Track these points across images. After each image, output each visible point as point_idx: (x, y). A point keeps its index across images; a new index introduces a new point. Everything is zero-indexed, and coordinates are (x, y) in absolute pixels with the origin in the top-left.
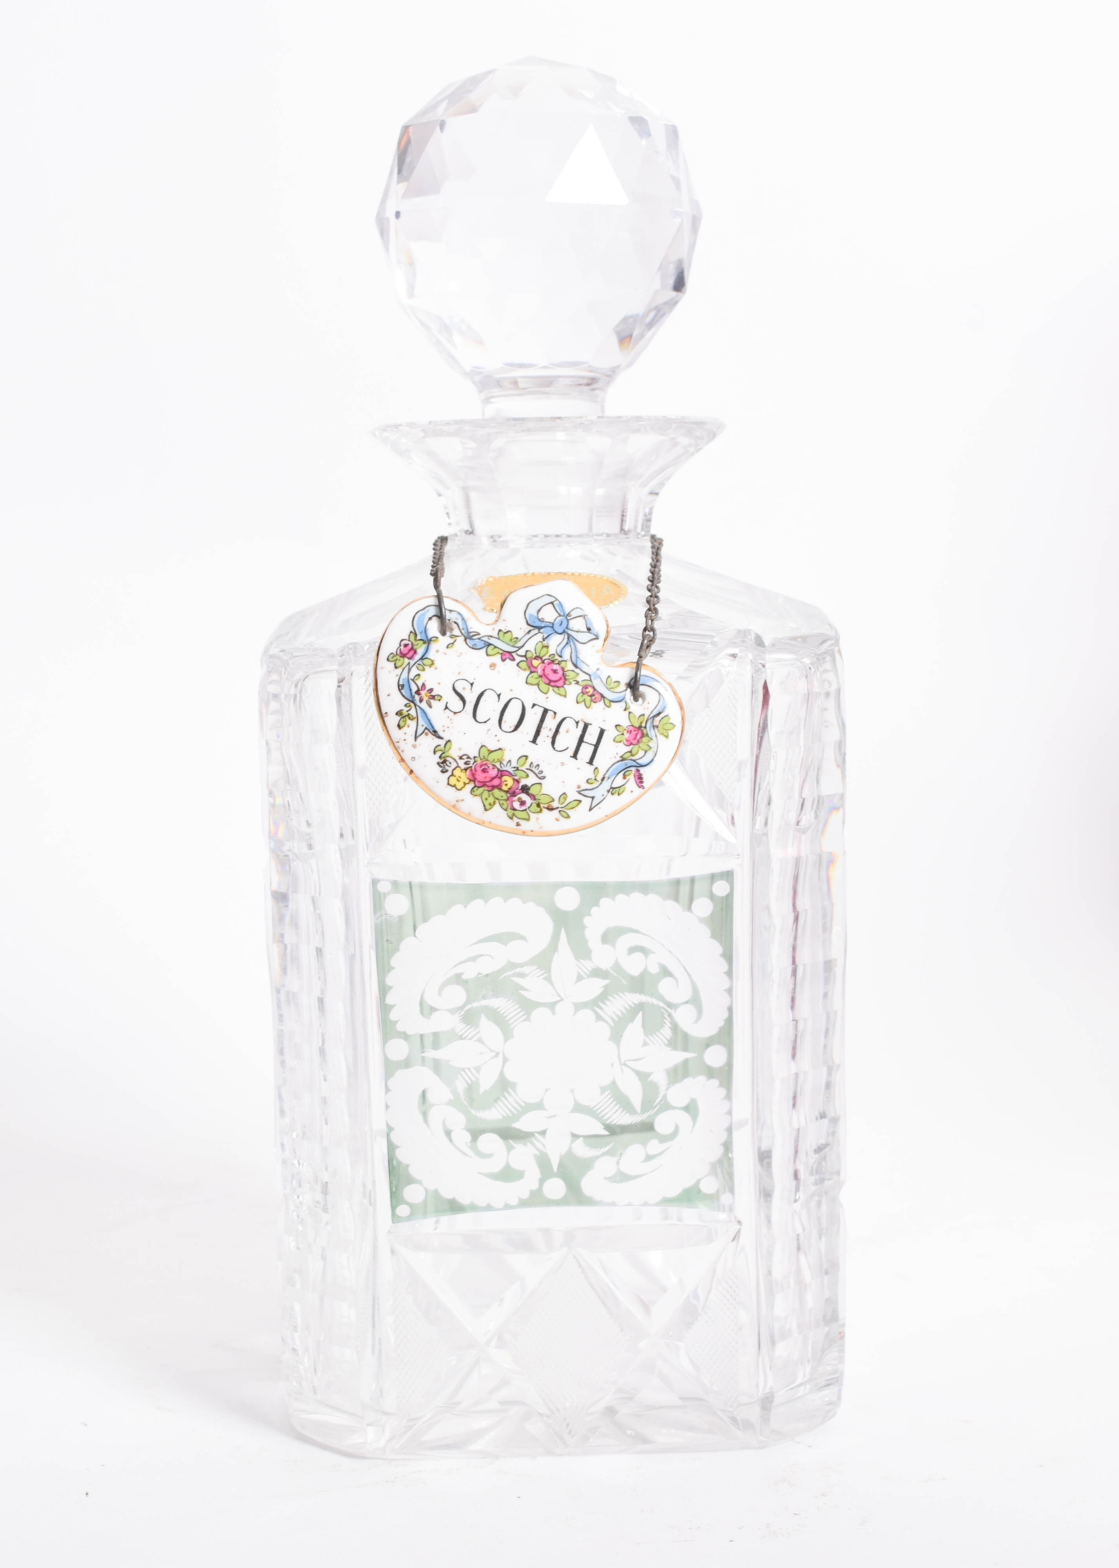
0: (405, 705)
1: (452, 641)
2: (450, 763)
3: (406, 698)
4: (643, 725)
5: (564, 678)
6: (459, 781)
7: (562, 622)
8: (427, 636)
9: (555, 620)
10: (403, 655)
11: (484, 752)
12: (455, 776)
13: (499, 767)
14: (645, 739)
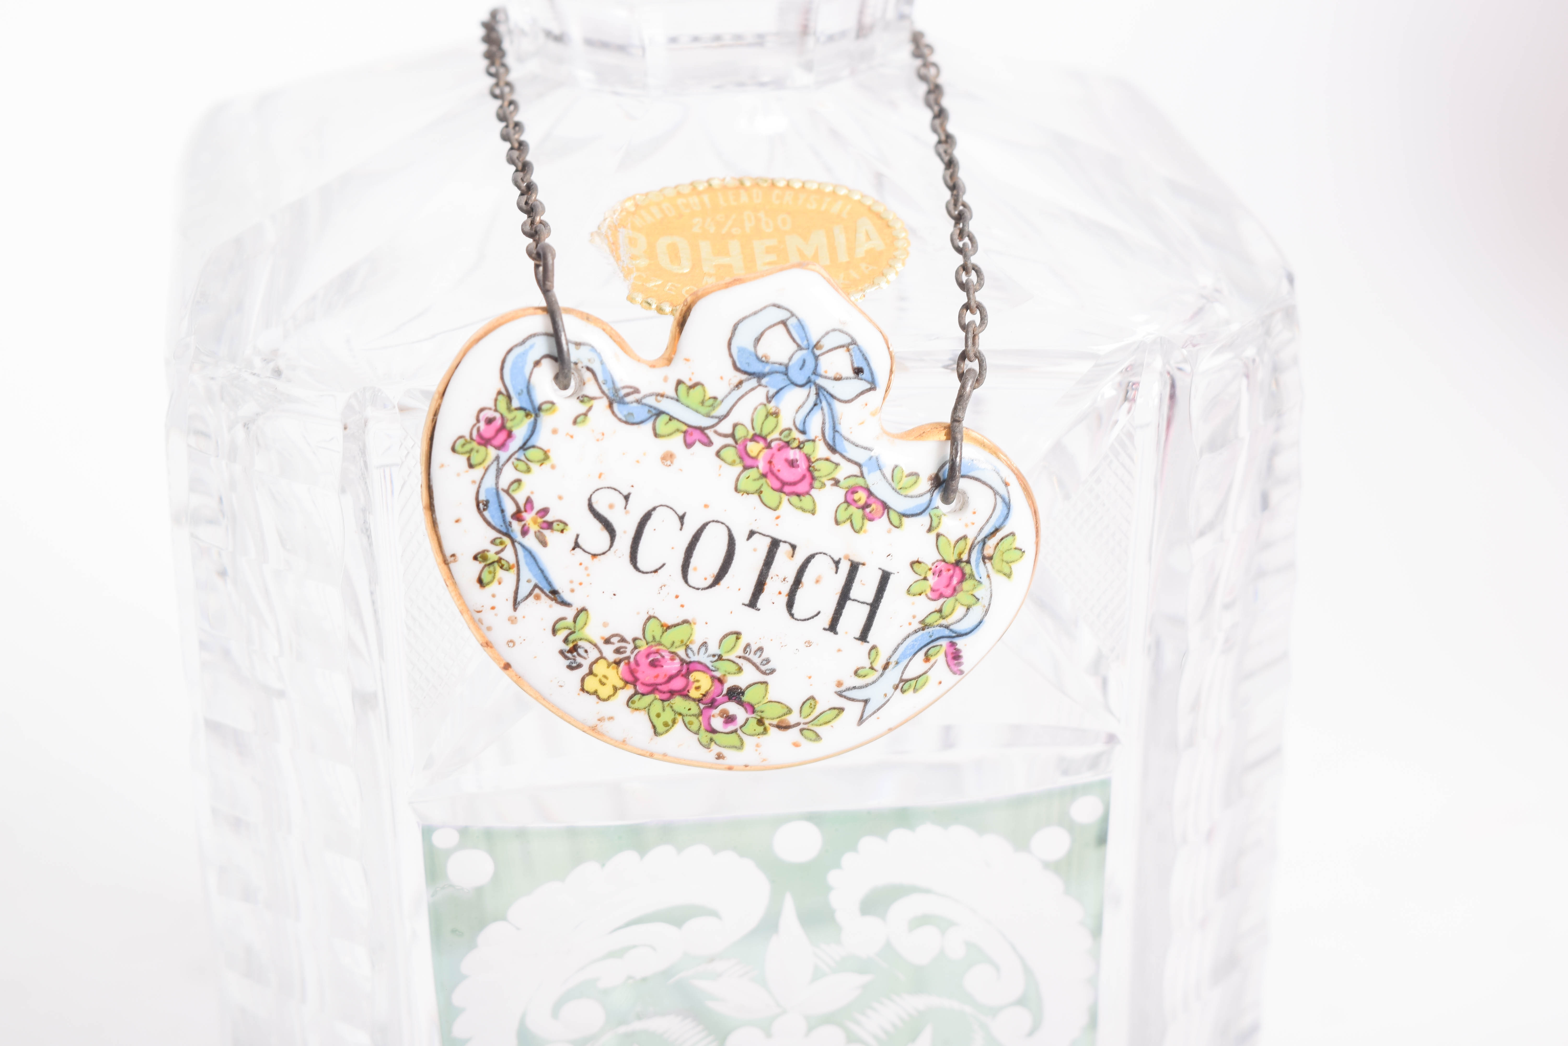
0: (493, 542)
1: (583, 408)
2: (586, 651)
3: (494, 528)
4: (965, 557)
5: (811, 474)
6: (603, 684)
7: (804, 361)
8: (532, 401)
9: (790, 359)
10: (485, 442)
11: (654, 628)
12: (596, 676)
13: (683, 656)
14: (967, 585)
